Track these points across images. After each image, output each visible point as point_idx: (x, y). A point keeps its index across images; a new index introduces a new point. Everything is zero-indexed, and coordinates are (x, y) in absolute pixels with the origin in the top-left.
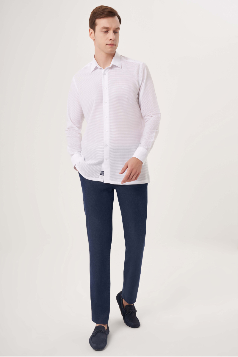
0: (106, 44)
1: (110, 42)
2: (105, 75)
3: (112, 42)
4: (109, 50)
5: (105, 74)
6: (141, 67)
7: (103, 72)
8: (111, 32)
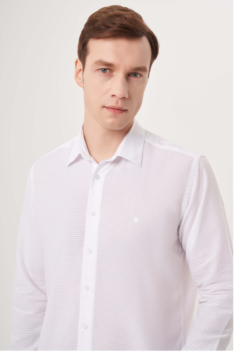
0: (102, 104)
1: (112, 103)
2: (97, 179)
3: (117, 103)
4: (110, 121)
5: (97, 177)
6: (195, 166)
7: (93, 172)
8: (119, 76)
